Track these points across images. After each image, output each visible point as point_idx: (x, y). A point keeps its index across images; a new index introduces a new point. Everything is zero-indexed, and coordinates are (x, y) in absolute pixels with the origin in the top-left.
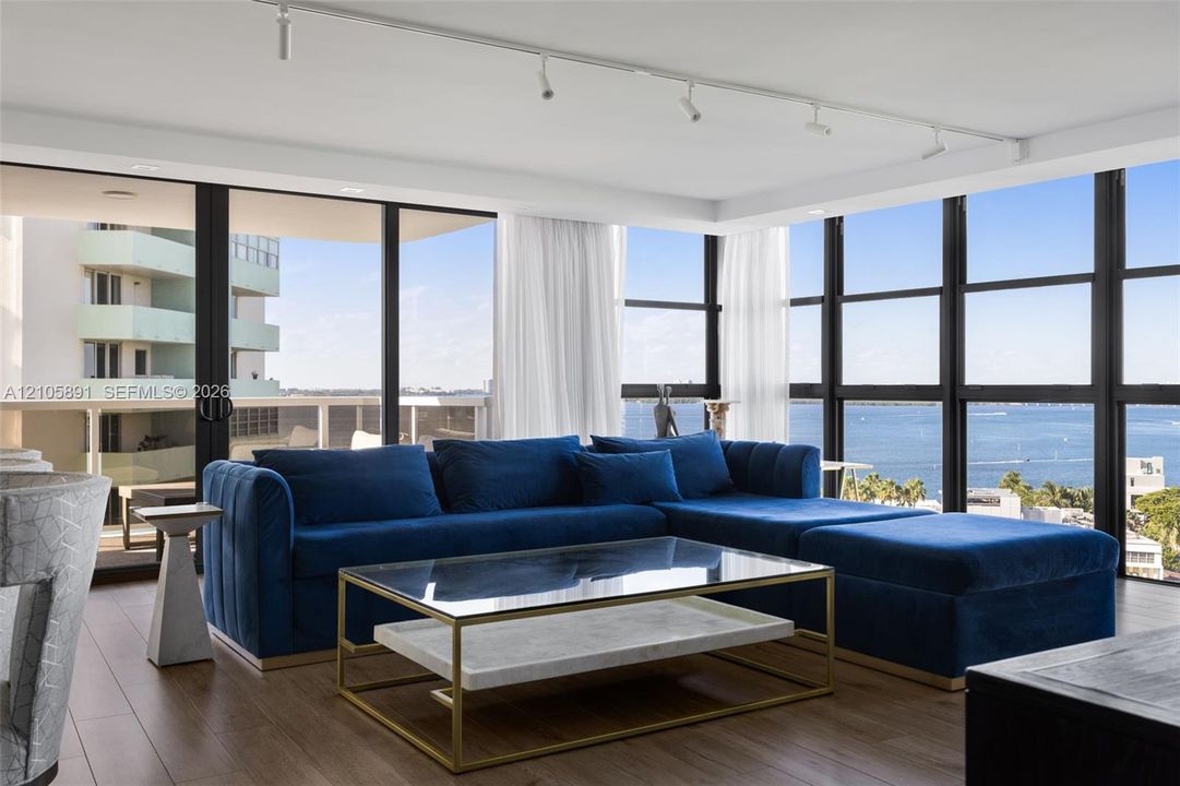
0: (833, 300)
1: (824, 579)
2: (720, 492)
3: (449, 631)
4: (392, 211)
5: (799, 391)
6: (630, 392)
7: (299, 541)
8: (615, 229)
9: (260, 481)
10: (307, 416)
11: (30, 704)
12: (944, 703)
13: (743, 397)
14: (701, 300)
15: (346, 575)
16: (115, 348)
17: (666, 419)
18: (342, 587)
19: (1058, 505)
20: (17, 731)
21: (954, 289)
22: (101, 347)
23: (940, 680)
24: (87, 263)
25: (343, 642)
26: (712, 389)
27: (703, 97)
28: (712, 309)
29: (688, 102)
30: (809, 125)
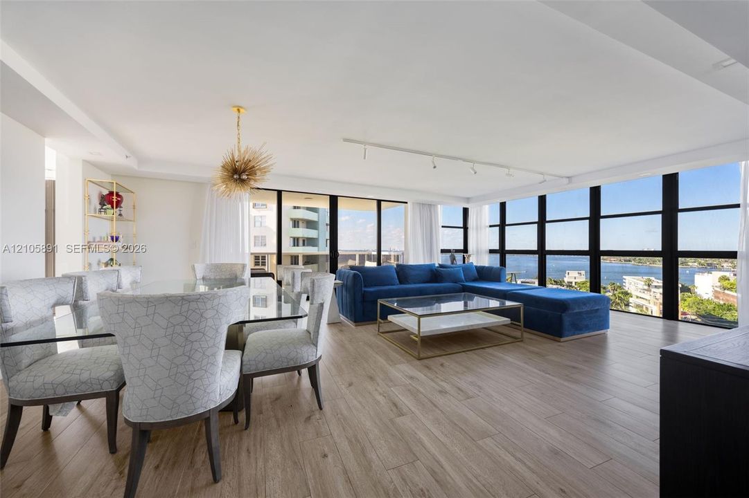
0: (502, 226)
1: (520, 308)
2: (475, 280)
3: (417, 319)
4: (379, 202)
5: (492, 251)
6: (443, 251)
7: (365, 291)
8: (439, 206)
9: (355, 275)
10: (353, 257)
11: (317, 337)
12: (559, 346)
13: (475, 253)
14: (462, 226)
15: (380, 301)
16: (298, 239)
17: (453, 259)
18: (379, 304)
19: (552, 284)
20: (314, 344)
21: (542, 222)
22: (294, 238)
23: (557, 339)
24: (292, 217)
25: (379, 320)
26: (465, 250)
27: (478, 167)
28: (465, 228)
29: (473, 169)
30: (507, 174)
